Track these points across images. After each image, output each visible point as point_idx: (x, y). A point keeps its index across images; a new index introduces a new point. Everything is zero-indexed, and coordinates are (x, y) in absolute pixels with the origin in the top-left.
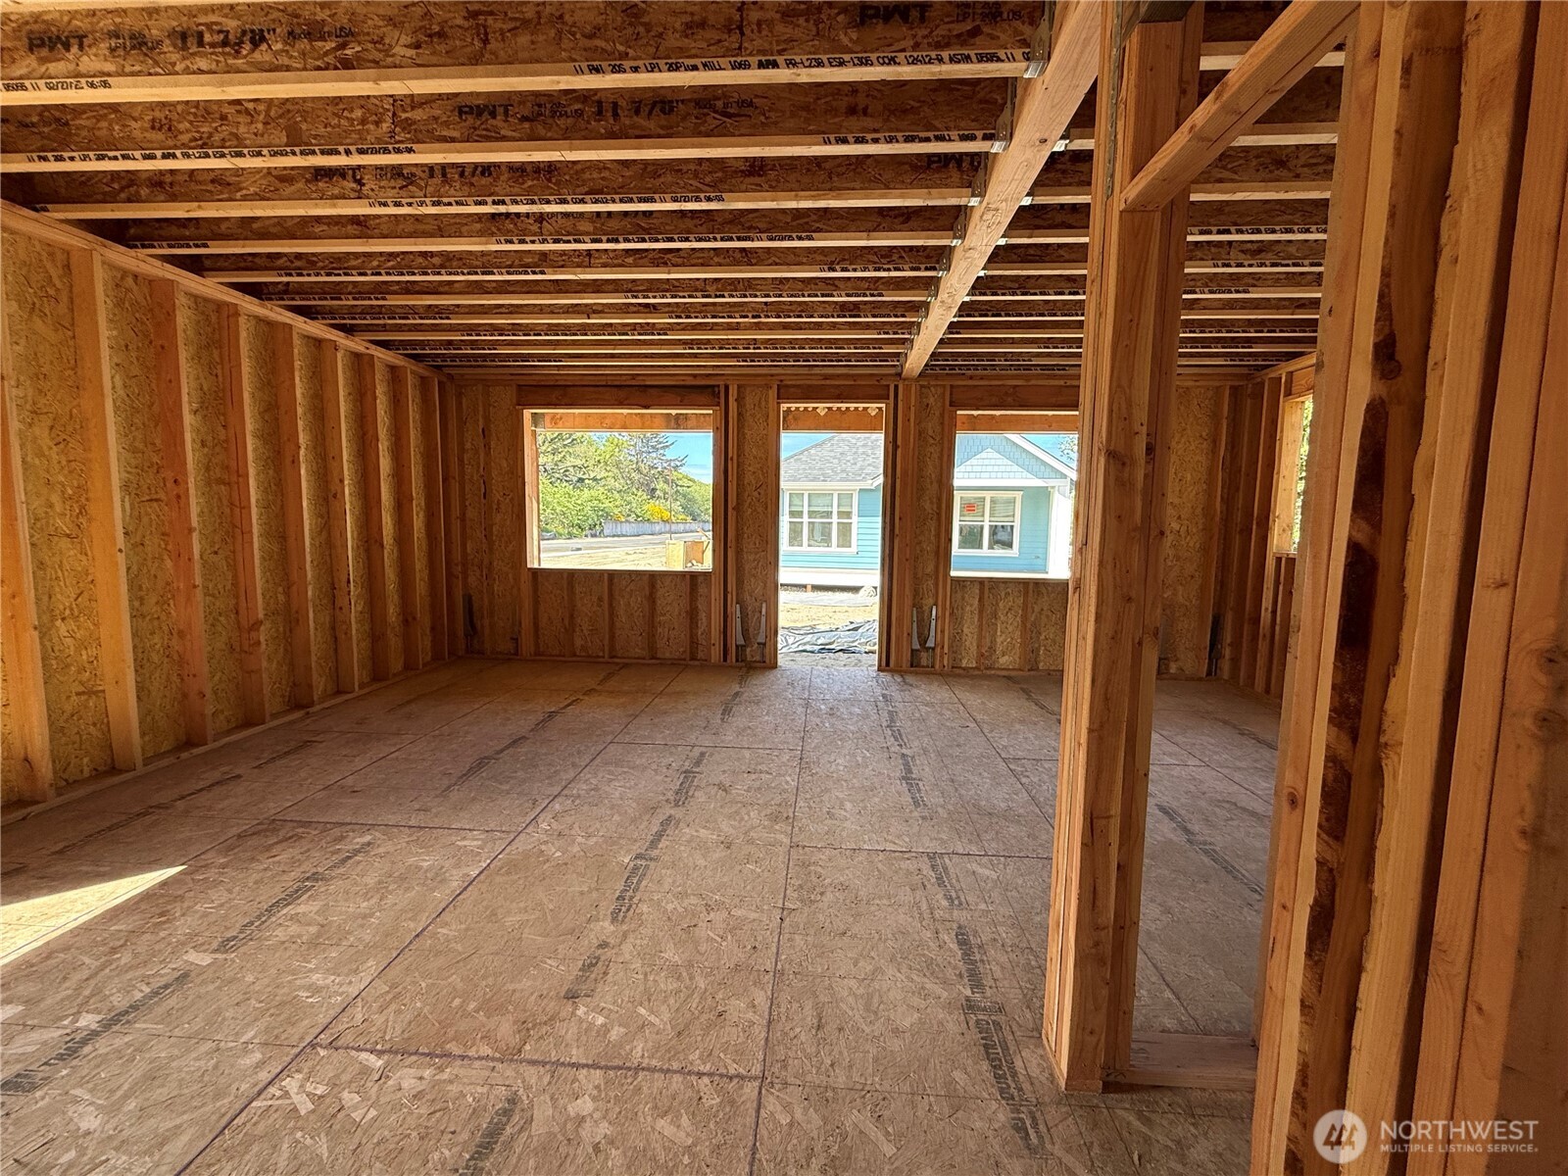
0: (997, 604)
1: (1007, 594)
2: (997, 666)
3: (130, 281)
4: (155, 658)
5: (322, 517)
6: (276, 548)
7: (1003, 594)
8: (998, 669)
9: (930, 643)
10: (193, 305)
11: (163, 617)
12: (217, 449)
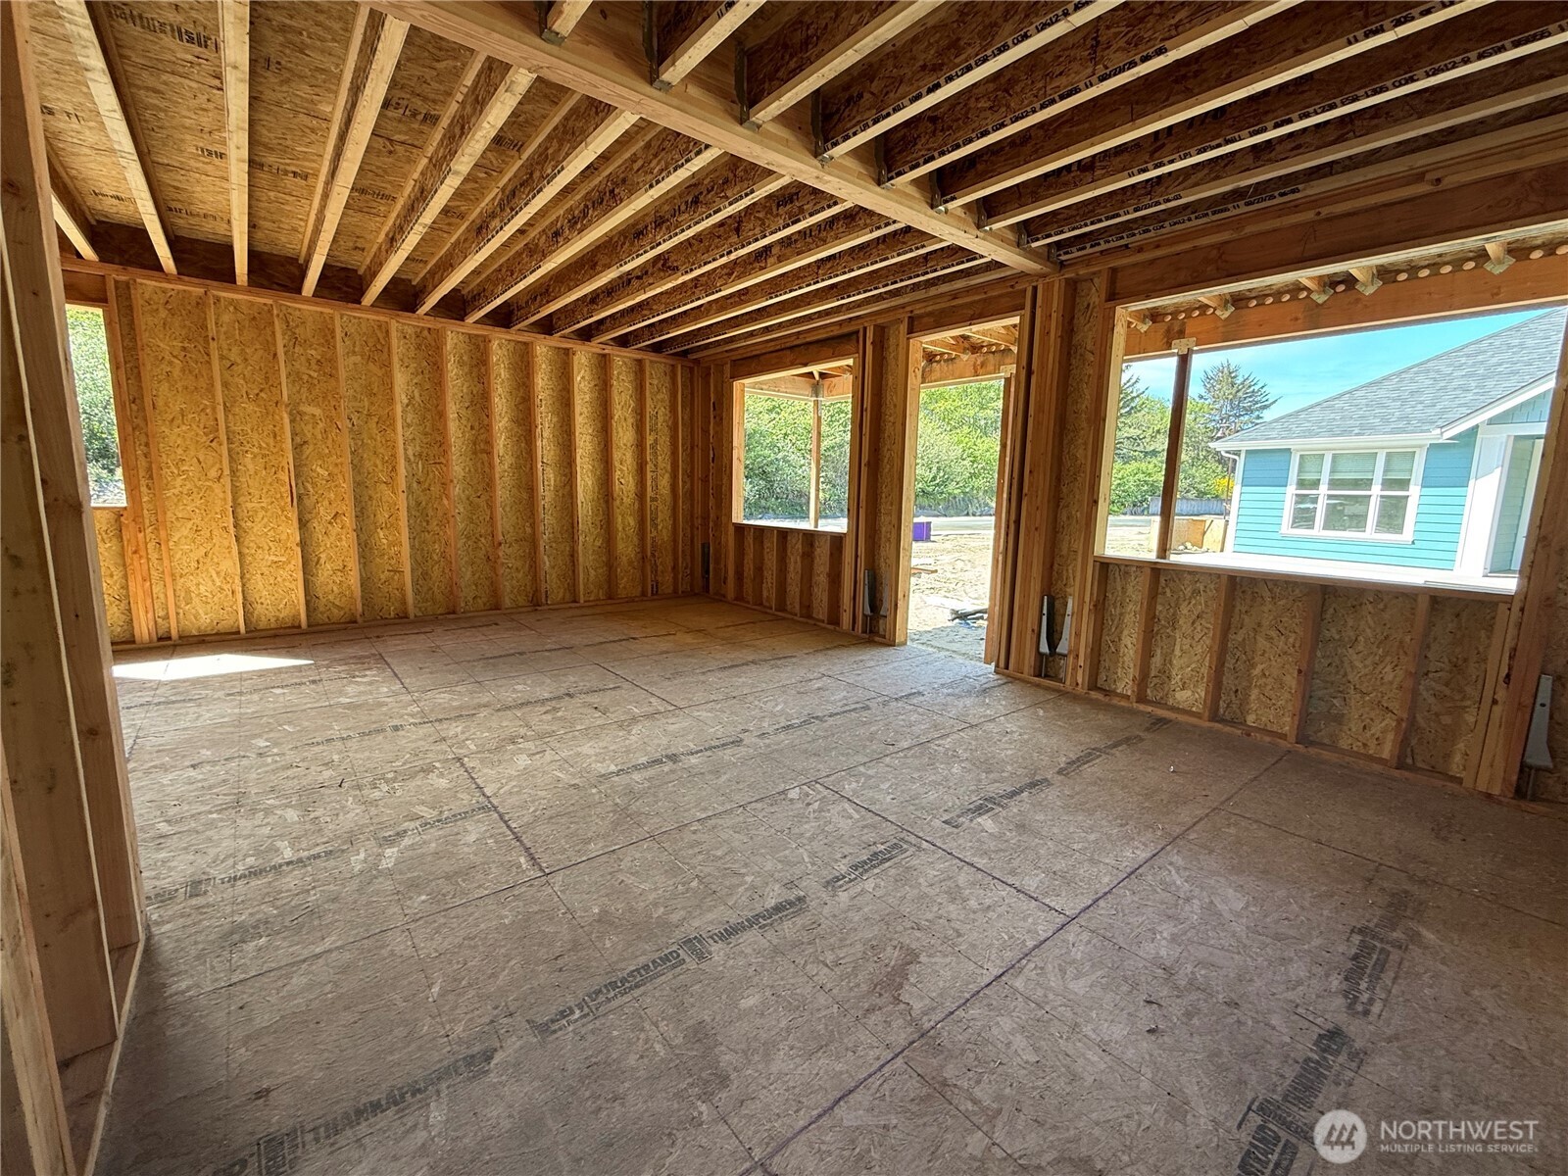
0: (1178, 605)
1: (1196, 592)
2: (1171, 702)
3: (426, 333)
4: (435, 557)
5: (565, 475)
6: (525, 496)
7: (1188, 592)
8: (1173, 709)
9: (1062, 648)
10: (467, 340)
11: (441, 533)
12: (482, 431)
